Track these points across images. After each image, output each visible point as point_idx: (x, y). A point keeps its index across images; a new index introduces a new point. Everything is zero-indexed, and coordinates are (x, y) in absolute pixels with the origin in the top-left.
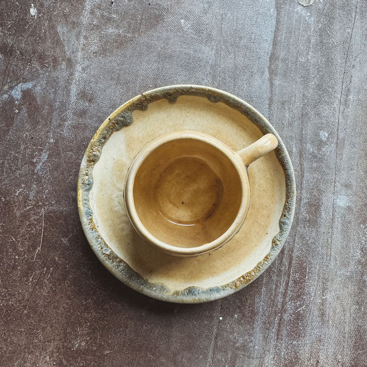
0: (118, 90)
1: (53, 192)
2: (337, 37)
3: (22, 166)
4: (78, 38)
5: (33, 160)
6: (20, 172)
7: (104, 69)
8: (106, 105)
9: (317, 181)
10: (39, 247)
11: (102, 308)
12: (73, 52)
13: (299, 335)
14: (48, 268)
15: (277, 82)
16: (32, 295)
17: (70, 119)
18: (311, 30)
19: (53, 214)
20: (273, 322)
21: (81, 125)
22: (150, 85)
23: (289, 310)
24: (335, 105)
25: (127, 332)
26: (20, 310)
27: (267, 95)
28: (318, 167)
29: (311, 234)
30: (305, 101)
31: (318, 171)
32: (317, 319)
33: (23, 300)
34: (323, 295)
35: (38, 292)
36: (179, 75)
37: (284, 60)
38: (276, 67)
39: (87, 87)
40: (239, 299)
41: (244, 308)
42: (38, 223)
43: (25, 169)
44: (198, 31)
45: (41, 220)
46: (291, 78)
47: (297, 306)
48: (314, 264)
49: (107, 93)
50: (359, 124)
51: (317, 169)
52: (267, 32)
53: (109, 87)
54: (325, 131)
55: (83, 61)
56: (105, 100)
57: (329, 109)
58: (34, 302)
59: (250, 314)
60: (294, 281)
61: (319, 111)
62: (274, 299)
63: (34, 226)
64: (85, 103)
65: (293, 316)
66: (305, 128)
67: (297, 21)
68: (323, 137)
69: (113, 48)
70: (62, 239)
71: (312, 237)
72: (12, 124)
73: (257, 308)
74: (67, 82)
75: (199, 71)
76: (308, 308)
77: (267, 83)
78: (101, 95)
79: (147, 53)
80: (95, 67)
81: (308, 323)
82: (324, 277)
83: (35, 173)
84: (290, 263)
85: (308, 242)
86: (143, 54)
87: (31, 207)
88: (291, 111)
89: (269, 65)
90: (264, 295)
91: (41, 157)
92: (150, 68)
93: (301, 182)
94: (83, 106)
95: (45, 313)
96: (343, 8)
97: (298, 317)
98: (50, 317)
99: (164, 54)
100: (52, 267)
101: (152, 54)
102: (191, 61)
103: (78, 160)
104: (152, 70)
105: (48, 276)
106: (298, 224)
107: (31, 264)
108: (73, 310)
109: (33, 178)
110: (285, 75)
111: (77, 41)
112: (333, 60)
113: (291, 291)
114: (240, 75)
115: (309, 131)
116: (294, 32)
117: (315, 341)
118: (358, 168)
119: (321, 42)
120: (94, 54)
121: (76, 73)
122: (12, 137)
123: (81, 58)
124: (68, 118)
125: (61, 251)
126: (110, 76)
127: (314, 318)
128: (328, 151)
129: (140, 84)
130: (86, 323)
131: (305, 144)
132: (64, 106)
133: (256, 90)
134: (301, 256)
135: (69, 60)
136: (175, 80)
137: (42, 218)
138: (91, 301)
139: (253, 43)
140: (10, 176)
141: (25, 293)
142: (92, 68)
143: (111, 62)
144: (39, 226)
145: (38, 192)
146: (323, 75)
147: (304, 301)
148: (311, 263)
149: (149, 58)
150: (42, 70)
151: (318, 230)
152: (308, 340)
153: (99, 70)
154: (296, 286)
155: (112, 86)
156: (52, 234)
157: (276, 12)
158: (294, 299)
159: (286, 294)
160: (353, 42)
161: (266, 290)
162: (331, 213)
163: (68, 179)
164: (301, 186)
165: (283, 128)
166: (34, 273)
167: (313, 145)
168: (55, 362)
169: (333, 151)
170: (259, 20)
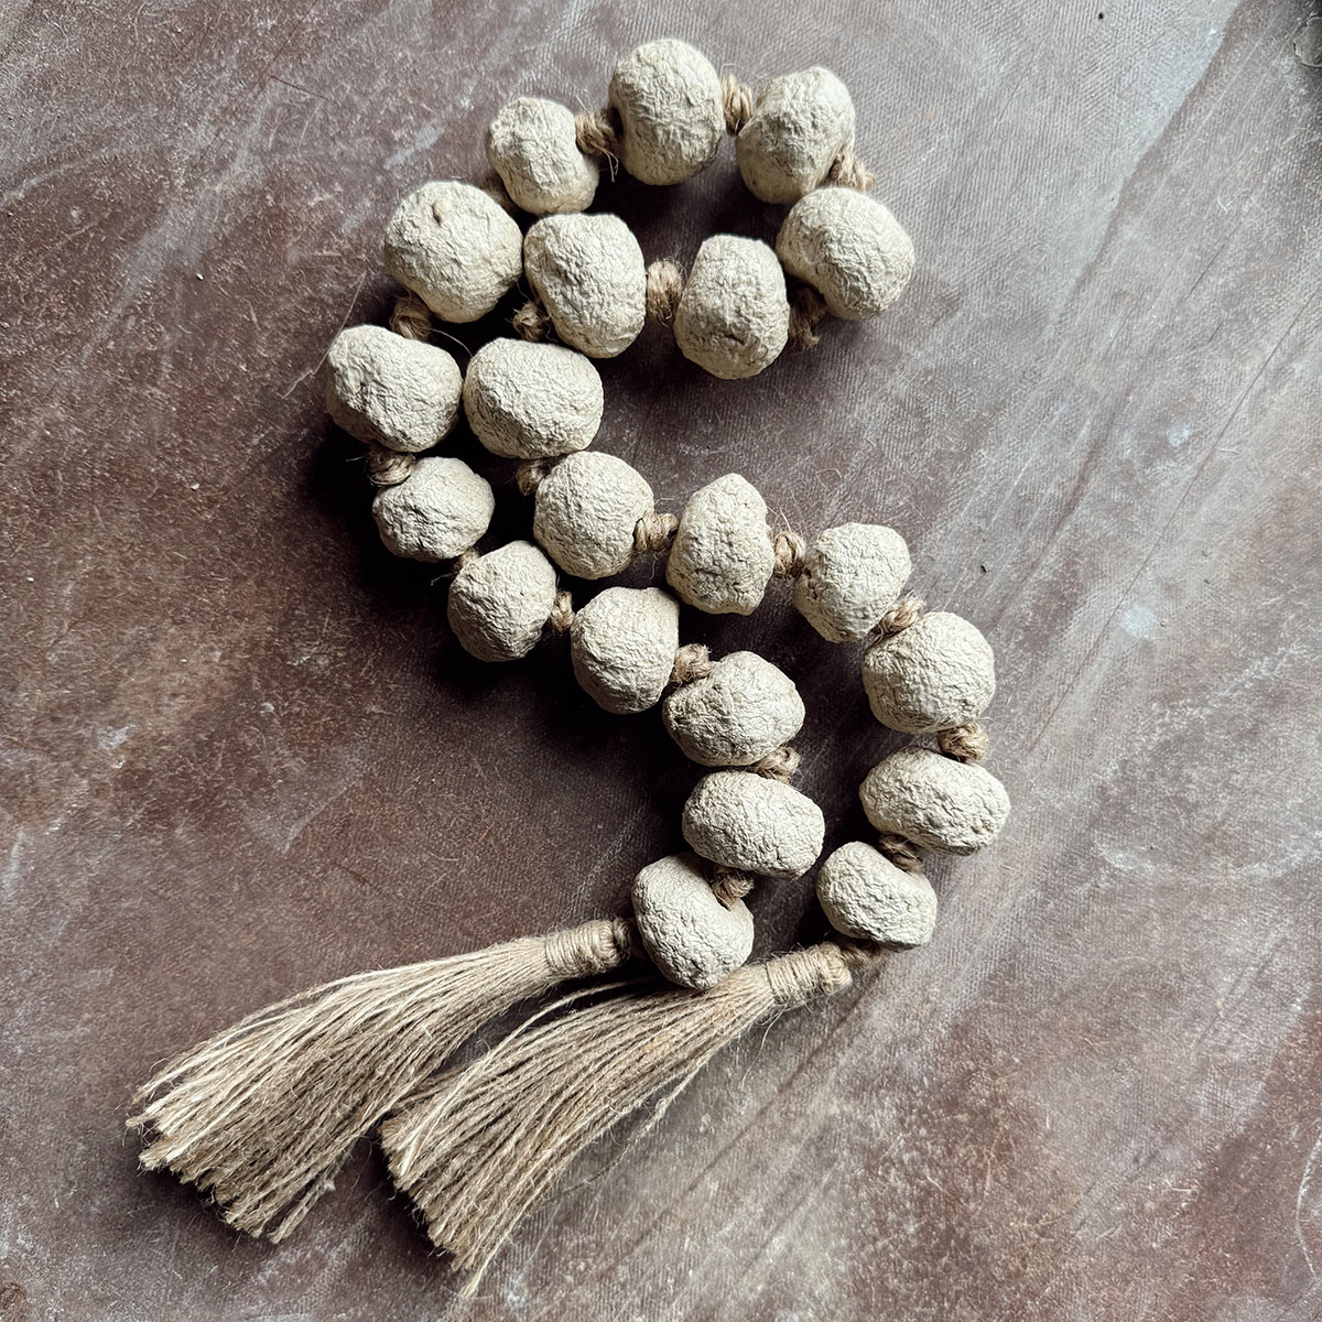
3: (358, 134)
5: (393, 132)
6: (344, 148)
9: (1099, 540)
10: (312, 367)
15: (1128, 232)
16: (242, 481)
17: (540, 67)
18: (1287, 136)
24: (1248, 368)
26: (194, 506)
27: (1085, 254)
30: (1177, 319)
31: (1117, 516)
33: (215, 482)
37: (1175, 183)
38: (1146, 190)
42: (336, 304)
43: (363, 145)
45: (347, 303)
46: (1172, 239)
50: (1283, 447)
51: (1115, 508)
52: (1171, 86)
54: (1187, 423)
57: (1226, 369)
58: (241, 501)
61: (1199, 362)
63: (323, 307)
64: (599, 42)
66: (1140, 388)
68: (1175, 435)
72: (380, 10)
75: (941, 103)
77: (1102, 223)
83: (384, 169)
87: (336, 254)
88: (1126, 326)
89: (1130, 177)
91: (418, 135)
92: (816, 30)
93: (1059, 523)
94: (590, 51)
102: (931, 64)
105: (304, 454)
107: (272, 403)
109: (374, 179)
110: (1158, 225)
112: (1304, 247)
114: (1042, 167)
115: (1145, 402)
116: (1241, 121)
118: (1220, 557)
119: (1298, 183)
122: (364, 46)
124: (535, 63)
128: (1166, 478)
130: (352, 614)
131: (1119, 432)
132: (538, 25)
133: (1064, 226)
137: (353, 297)
139: (1120, 96)
140: (314, 148)
141: (226, 467)
144: (336, 316)
145: (369, 224)
146: (1257, 274)
151: (1040, 662)
157: (1220, 41)
162: (1093, 637)
164: (1054, 534)
165: (1085, 361)
166: (271, 428)
167: (1138, 445)
168: (233, 674)
169: (1182, 484)
170: (1166, 43)
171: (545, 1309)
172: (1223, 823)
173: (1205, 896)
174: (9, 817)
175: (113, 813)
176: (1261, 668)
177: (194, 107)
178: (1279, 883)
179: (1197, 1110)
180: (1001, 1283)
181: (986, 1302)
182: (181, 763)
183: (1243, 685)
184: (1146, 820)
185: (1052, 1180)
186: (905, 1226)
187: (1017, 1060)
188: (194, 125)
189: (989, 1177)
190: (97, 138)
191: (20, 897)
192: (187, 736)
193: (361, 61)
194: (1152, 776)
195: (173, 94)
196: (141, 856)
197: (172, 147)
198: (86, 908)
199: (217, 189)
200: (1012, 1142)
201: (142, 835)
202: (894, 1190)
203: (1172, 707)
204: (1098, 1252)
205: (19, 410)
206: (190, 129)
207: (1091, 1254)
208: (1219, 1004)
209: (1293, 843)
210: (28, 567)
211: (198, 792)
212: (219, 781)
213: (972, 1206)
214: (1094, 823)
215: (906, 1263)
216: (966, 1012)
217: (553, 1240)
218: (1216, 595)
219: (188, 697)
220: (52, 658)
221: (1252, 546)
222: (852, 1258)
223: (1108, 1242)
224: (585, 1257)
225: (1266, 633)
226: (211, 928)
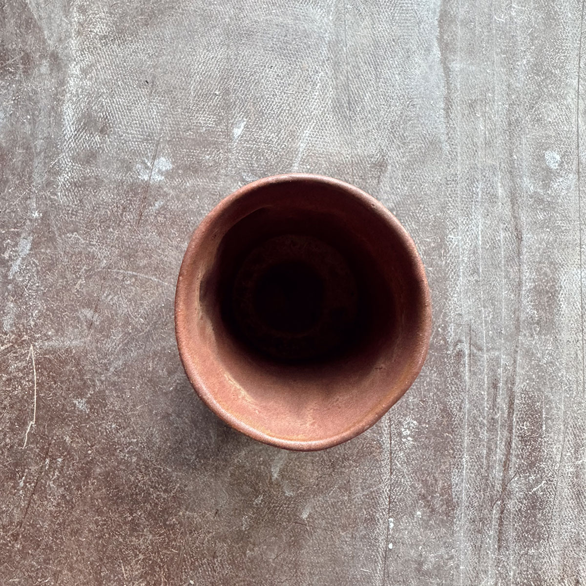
0: (154, 105)
1: (48, 312)
4: (67, 12)
5: (2, 255)
7: (125, 67)
8: (135, 137)
9: (547, 246)
10: (32, 420)
11: (165, 524)
12: (60, 40)
13: (540, 537)
14: (53, 459)
15: (456, 66)
16: (26, 513)
17: (67, 169)
19: (52, 354)
20: (489, 517)
21: (88, 179)
22: (215, 91)
23: (517, 492)
24: (570, 100)
25: (215, 564)
26: (7, 545)
27: (440, 92)
28: (546, 219)
29: (545, 346)
30: (513, 97)
31: (548, 227)
32: (569, 503)
33: (11, 523)
34: (577, 458)
35: (38, 506)
36: (270, 66)
37: (465, 23)
38: (452, 36)
39: (94, 105)
40: (423, 481)
41: (432, 496)
42: (24, 374)
45: (30, 369)
46: (483, 54)
47: (529, 482)
48: (556, 403)
49: (133, 113)
51: (545, 223)
53: (137, 101)
54: (554, 151)
55: (82, 55)
56: (132, 127)
57: (558, 108)
58: (32, 525)
59: (445, 507)
60: (520, 438)
61: (540, 113)
62: (486, 475)
63: (17, 381)
64: (93, 136)
65: (525, 502)
66: (516, 148)
68: (552, 162)
69: (138, 25)
70: (75, 402)
71: (547, 352)
73: (456, 495)
74: (55, 99)
75: (308, 57)
76: (551, 484)
77: (439, 69)
78: (123, 118)
79: (205, 30)
80: (105, 64)
81: (554, 513)
82: (576, 424)
83: (10, 280)
84: (511, 404)
85: (540, 361)
86: (197, 32)
87: (9, 345)
88: (487, 118)
89: (439, 34)
90: (467, 468)
91: (19, 249)
92: (213, 57)
93: (519, 250)
94: (91, 143)
95: (56, 544)
97: (533, 503)
98: (66, 552)
99: (237, 30)
100: (60, 457)
101: (214, 30)
102: (289, 38)
103: (90, 247)
104: (217, 62)
105: (54, 475)
106: (520, 331)
107: (19, 455)
108: (109, 534)
109: (7, 289)
110: (471, 52)
111: (66, 17)
112: (559, 15)
113: (517, 456)
114: (386, 58)
115: (524, 154)
117: (570, 544)
120: (101, 39)
121: (70, 79)
123: (77, 51)
124: (63, 169)
125: (75, 424)
126: (137, 80)
127: (563, 503)
128: (562, 189)
129: (195, 91)
130: (136, 555)
131: (520, 179)
132: (52, 146)
133: (418, 83)
134: (530, 390)
135: (54, 56)
136: (263, 76)
137: (32, 364)
138: (141, 514)
141: (13, 510)
142: (99, 68)
143: (136, 52)
144: (28, 381)
145: (19, 317)
146: (542, 46)
147: (542, 473)
148: (550, 401)
149: (209, 40)
151: (557, 337)
152: (555, 544)
153: (113, 69)
154: (526, 445)
155: (142, 98)
156: (55, 394)
158: (524, 471)
159: (508, 462)
161: (471, 459)
162: (578, 304)
163: (75, 284)
164: (520, 258)
165: (476, 151)
166: (26, 470)
167: (535, 180)
169: (573, 187)
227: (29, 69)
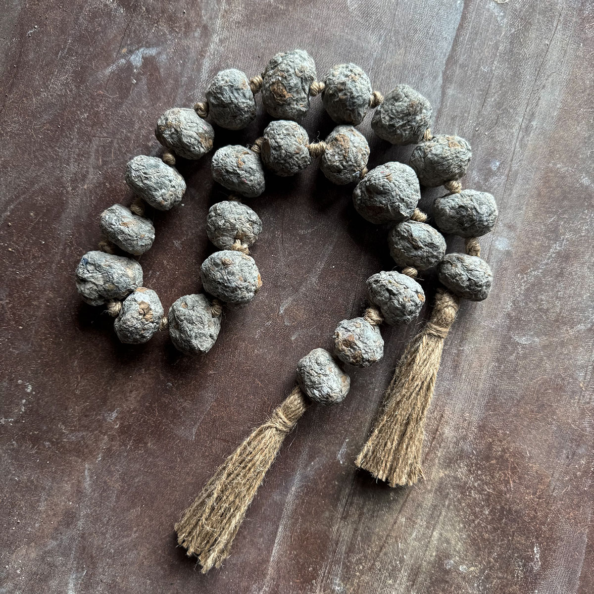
2: (531, 49)
5: (148, 143)
12: (211, 18)
14: (154, 272)
15: (450, 92)
17: (198, 99)
18: (501, 34)
27: (435, 106)
30: (480, 120)
32: (449, 370)
37: (462, 66)
38: (452, 73)
39: (223, 64)
44: (366, 15)
46: (468, 89)
50: (538, 157)
54: (497, 160)
55: (222, 31)
57: (506, 133)
61: (494, 134)
67: (487, 21)
68: (494, 166)
69: (261, 20)
70: (173, 241)
72: (128, 96)
74: (200, 55)
77: (438, 91)
79: (301, 32)
80: (235, 40)
82: (465, 326)
86: (296, 33)
88: (460, 129)
89: (444, 70)
96: (544, 12)
99: (321, 37)
100: (158, 272)
101: (307, 34)
102: (352, 50)
105: (153, 281)
110: (461, 85)
112: (521, 75)
115: (477, 157)
116: (481, 34)
118: (527, 208)
119: (511, 51)
120: (236, 24)
121: (212, 44)
122: (126, 113)
123: (220, 28)
124: (195, 99)
125: (172, 255)
126: (253, 54)
128: (495, 184)
132: (192, 83)
135: (205, 27)
139: (430, 39)
140: (118, 159)
142: (231, 41)
143: (256, 37)
146: (506, 92)
150: (170, 34)
153: (239, 45)
157: (463, 5)
160: (549, 57)
167: (480, 174)
168: (151, 376)
169: (502, 184)
170: (442, 12)
171: (352, 589)
172: (561, 313)
173: (563, 344)
174: (80, 460)
175: (120, 446)
176: (556, 247)
177: (66, 157)
178: (590, 330)
179: (586, 430)
180: (529, 523)
181: (526, 532)
182: (142, 418)
183: (551, 256)
184: (530, 321)
185: (537, 475)
186: (484, 512)
187: (508, 432)
188: (68, 165)
189: (511, 482)
190: (32, 181)
191: (94, 491)
192: (141, 406)
193: (126, 119)
194: (526, 304)
195: (56, 155)
196: (137, 459)
197: (62, 176)
198: (121, 487)
199: (85, 187)
200: (516, 465)
201: (135, 451)
202: (475, 499)
203: (526, 274)
204: (564, 499)
205: (34, 298)
206: (67, 167)
207: (561, 500)
208: (581, 385)
209: (591, 312)
210: (57, 359)
211: (152, 426)
212: (159, 420)
213: (508, 496)
214: (509, 329)
215: (489, 526)
216: (482, 419)
217: (346, 561)
218: (529, 224)
219: (137, 391)
220: (78, 392)
221: (538, 200)
222: (467, 531)
223: (567, 493)
224: (361, 563)
225: (554, 233)
226: (174, 479)
227: (188, 32)
